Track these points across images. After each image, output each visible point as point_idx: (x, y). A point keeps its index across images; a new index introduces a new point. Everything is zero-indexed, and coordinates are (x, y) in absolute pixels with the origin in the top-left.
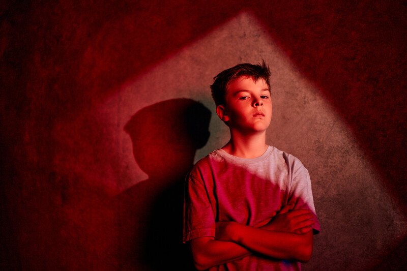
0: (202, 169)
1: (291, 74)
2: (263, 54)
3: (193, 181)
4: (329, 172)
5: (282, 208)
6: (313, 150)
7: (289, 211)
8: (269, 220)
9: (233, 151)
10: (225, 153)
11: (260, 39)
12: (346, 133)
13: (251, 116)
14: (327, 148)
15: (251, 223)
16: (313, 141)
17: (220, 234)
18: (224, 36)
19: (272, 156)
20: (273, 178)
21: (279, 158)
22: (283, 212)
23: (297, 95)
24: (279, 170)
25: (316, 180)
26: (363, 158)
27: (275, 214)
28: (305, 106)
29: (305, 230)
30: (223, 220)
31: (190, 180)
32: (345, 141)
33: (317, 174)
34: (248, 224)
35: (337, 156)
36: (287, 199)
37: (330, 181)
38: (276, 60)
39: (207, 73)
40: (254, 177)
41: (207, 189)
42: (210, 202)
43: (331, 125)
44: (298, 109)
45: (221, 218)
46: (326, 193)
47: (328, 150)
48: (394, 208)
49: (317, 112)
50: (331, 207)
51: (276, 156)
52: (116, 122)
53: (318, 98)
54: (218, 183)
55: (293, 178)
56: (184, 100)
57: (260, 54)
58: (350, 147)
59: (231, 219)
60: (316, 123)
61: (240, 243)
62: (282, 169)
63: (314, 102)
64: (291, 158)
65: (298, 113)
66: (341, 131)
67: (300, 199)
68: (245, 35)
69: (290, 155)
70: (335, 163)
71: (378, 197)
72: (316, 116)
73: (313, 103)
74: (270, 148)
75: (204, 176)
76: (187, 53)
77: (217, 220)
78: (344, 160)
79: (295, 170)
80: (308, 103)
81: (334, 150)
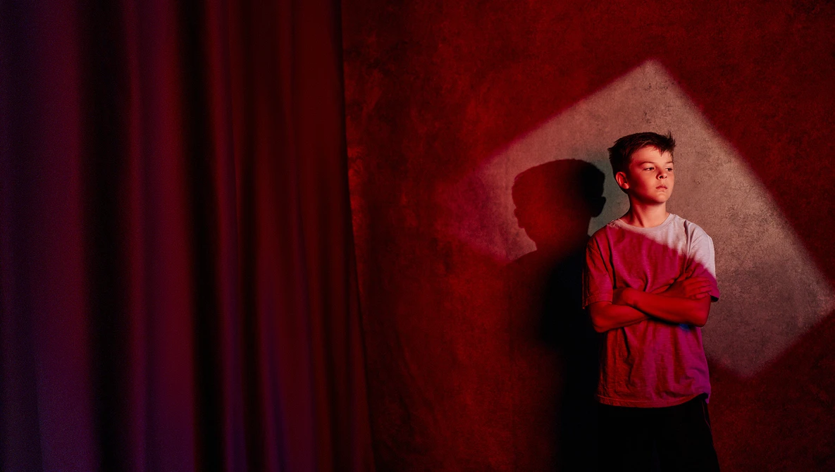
0: (598, 239)
1: (704, 132)
2: (671, 108)
3: (591, 251)
4: (745, 242)
5: (680, 275)
6: (727, 218)
7: (687, 278)
8: (667, 287)
9: (631, 222)
10: (622, 223)
11: (668, 91)
12: (764, 199)
13: (654, 188)
14: (742, 216)
15: (647, 290)
16: (727, 208)
17: (617, 298)
18: (626, 88)
19: (672, 225)
20: (670, 244)
21: (679, 227)
22: (680, 280)
23: (710, 156)
24: (678, 238)
25: (730, 251)
26: (783, 227)
27: (673, 281)
28: (718, 169)
29: (698, 296)
30: (620, 287)
31: (587, 250)
32: (763, 208)
33: (731, 245)
34: (644, 290)
35: (753, 224)
36: (685, 266)
37: (746, 252)
38: (686, 115)
39: (607, 130)
40: (652, 243)
41: (603, 256)
42: (607, 270)
43: (748, 191)
44: (710, 172)
45: (618, 285)
46: (741, 265)
47: (744, 218)
48: (818, 283)
49: (732, 175)
50: (747, 281)
51: (676, 225)
52: (504, 185)
53: (733, 160)
54: (614, 253)
55: (692, 247)
56: (580, 162)
57: (667, 108)
58: (768, 215)
59: (628, 285)
60: (731, 188)
61: (635, 307)
62: (680, 237)
63: (728, 165)
64: (691, 225)
65: (710, 176)
66: (758, 197)
67: (700, 265)
68: (650, 87)
69: (691, 224)
70: (751, 232)
71: (800, 270)
72: (731, 180)
73: (726, 166)
74: (671, 216)
75: (601, 246)
76: (584, 107)
77: (615, 287)
78: (761, 229)
79: (693, 238)
80: (722, 165)
81: (749, 219)
